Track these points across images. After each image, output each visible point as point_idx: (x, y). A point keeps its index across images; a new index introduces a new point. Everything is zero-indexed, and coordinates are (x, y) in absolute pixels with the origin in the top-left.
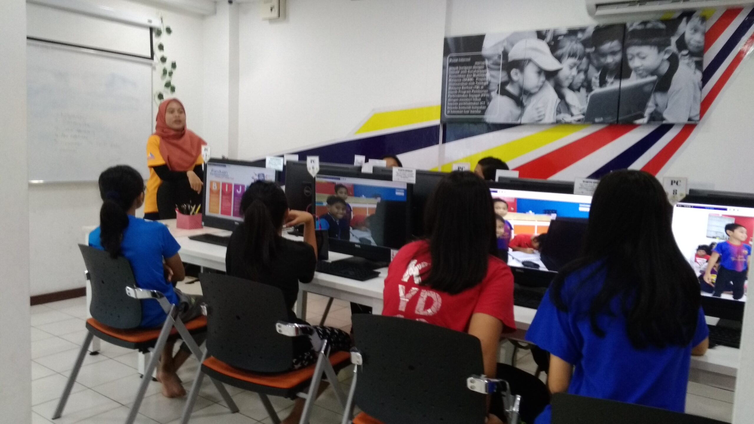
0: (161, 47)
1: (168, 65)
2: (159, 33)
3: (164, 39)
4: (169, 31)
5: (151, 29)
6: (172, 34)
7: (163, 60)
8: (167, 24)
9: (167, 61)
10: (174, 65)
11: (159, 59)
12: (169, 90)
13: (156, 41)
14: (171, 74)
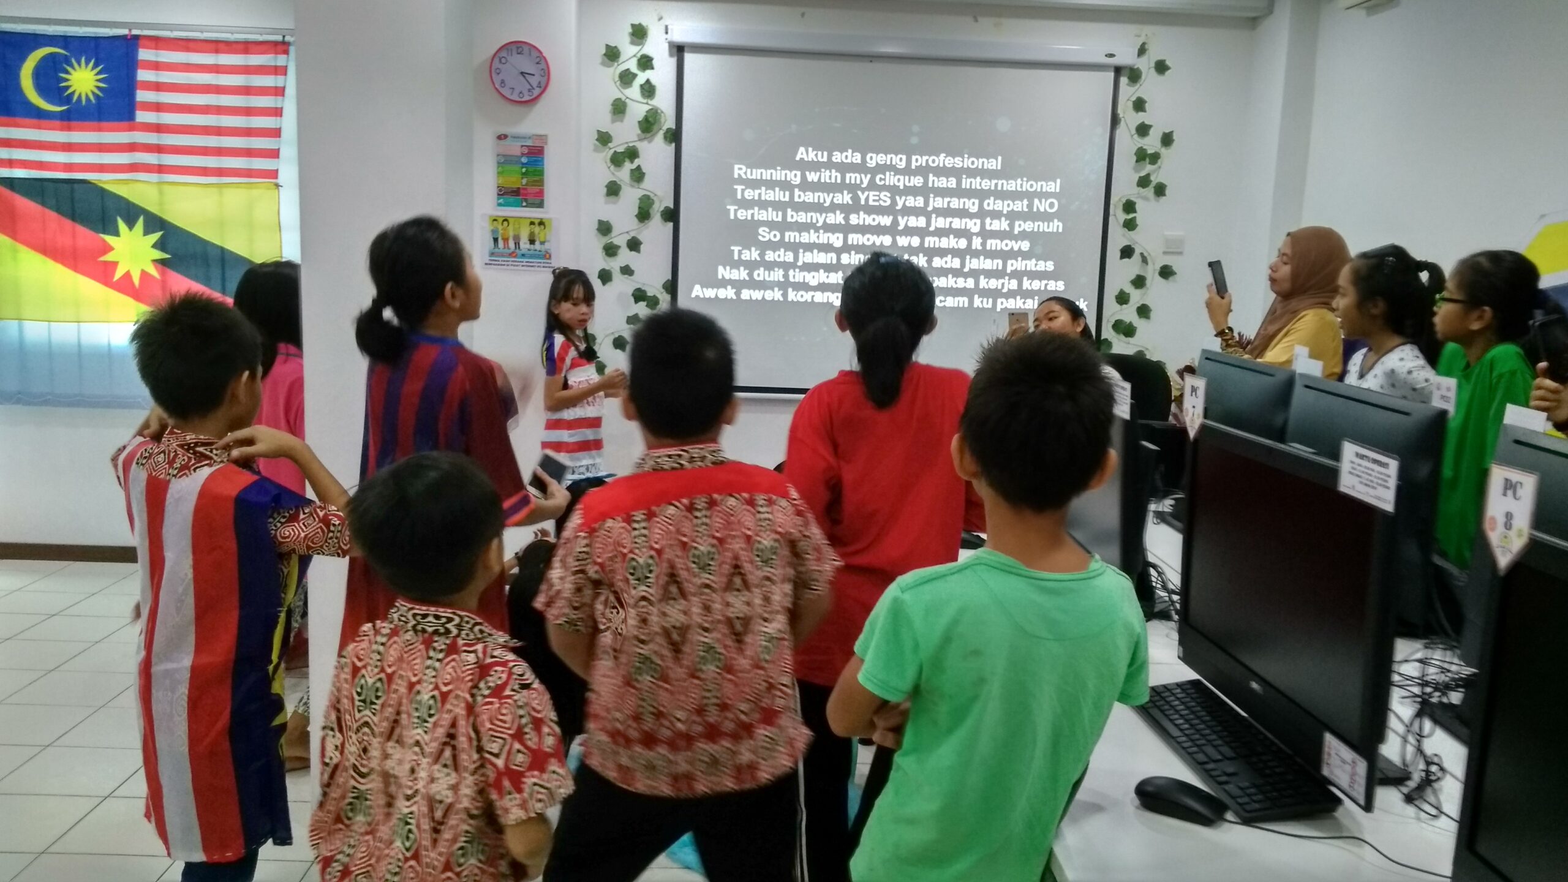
0: (1139, 105)
1: (1151, 143)
2: (1135, 76)
3: (1151, 86)
4: (1161, 67)
5: (1118, 70)
6: (1168, 73)
7: (1143, 130)
8: (1155, 53)
9: (1151, 131)
10: (1167, 140)
11: (1134, 131)
12: (1149, 191)
13: (1128, 93)
14: (1155, 158)
